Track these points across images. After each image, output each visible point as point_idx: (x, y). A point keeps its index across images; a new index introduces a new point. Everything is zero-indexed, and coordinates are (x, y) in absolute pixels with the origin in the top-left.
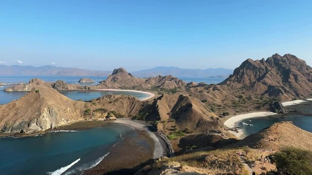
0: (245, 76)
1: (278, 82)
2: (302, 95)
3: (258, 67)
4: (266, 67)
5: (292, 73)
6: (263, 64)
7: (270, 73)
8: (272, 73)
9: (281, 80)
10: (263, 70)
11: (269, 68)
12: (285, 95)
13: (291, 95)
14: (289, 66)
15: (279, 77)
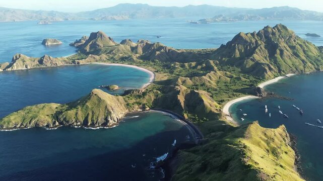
0: (237, 51)
1: (266, 58)
2: (283, 71)
3: (249, 41)
4: (256, 42)
5: (279, 48)
6: (254, 38)
7: (259, 48)
8: (261, 48)
9: (268, 55)
10: (253, 44)
11: (259, 42)
12: (269, 73)
13: (274, 73)
14: (278, 39)
15: (267, 52)
